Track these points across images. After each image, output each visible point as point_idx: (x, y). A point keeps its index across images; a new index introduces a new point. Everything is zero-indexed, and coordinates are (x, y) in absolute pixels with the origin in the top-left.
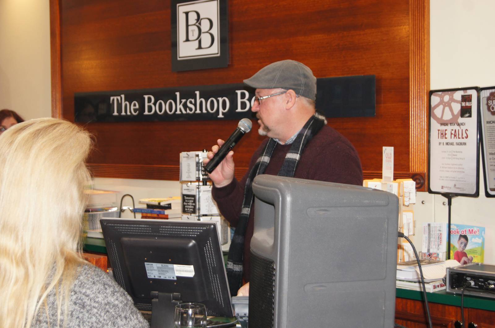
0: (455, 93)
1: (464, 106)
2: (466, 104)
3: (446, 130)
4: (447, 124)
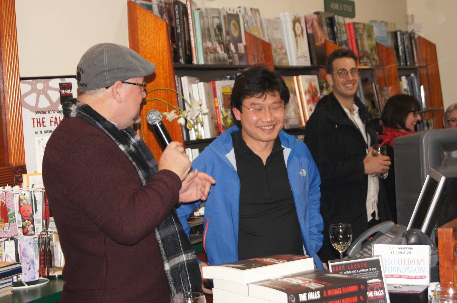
0: (50, 80)
1: (64, 93)
2: (66, 91)
3: (45, 118)
4: (44, 112)
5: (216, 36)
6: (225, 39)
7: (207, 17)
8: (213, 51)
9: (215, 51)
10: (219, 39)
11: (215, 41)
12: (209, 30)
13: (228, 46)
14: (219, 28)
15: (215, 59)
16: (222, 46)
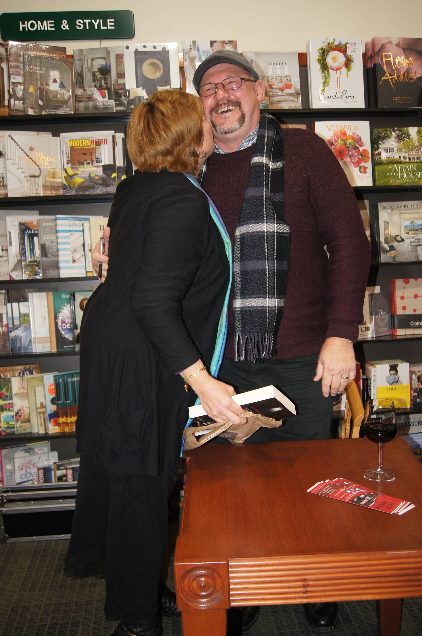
5: (94, 81)
6: (113, 83)
7: (81, 60)
8: (87, 100)
9: (90, 98)
10: (101, 84)
11: (90, 87)
12: (80, 75)
13: (120, 91)
14: (105, 71)
15: (87, 108)
16: (106, 91)
